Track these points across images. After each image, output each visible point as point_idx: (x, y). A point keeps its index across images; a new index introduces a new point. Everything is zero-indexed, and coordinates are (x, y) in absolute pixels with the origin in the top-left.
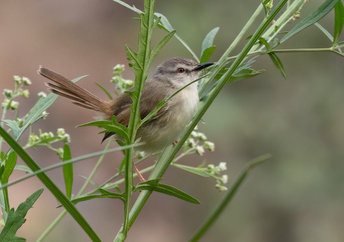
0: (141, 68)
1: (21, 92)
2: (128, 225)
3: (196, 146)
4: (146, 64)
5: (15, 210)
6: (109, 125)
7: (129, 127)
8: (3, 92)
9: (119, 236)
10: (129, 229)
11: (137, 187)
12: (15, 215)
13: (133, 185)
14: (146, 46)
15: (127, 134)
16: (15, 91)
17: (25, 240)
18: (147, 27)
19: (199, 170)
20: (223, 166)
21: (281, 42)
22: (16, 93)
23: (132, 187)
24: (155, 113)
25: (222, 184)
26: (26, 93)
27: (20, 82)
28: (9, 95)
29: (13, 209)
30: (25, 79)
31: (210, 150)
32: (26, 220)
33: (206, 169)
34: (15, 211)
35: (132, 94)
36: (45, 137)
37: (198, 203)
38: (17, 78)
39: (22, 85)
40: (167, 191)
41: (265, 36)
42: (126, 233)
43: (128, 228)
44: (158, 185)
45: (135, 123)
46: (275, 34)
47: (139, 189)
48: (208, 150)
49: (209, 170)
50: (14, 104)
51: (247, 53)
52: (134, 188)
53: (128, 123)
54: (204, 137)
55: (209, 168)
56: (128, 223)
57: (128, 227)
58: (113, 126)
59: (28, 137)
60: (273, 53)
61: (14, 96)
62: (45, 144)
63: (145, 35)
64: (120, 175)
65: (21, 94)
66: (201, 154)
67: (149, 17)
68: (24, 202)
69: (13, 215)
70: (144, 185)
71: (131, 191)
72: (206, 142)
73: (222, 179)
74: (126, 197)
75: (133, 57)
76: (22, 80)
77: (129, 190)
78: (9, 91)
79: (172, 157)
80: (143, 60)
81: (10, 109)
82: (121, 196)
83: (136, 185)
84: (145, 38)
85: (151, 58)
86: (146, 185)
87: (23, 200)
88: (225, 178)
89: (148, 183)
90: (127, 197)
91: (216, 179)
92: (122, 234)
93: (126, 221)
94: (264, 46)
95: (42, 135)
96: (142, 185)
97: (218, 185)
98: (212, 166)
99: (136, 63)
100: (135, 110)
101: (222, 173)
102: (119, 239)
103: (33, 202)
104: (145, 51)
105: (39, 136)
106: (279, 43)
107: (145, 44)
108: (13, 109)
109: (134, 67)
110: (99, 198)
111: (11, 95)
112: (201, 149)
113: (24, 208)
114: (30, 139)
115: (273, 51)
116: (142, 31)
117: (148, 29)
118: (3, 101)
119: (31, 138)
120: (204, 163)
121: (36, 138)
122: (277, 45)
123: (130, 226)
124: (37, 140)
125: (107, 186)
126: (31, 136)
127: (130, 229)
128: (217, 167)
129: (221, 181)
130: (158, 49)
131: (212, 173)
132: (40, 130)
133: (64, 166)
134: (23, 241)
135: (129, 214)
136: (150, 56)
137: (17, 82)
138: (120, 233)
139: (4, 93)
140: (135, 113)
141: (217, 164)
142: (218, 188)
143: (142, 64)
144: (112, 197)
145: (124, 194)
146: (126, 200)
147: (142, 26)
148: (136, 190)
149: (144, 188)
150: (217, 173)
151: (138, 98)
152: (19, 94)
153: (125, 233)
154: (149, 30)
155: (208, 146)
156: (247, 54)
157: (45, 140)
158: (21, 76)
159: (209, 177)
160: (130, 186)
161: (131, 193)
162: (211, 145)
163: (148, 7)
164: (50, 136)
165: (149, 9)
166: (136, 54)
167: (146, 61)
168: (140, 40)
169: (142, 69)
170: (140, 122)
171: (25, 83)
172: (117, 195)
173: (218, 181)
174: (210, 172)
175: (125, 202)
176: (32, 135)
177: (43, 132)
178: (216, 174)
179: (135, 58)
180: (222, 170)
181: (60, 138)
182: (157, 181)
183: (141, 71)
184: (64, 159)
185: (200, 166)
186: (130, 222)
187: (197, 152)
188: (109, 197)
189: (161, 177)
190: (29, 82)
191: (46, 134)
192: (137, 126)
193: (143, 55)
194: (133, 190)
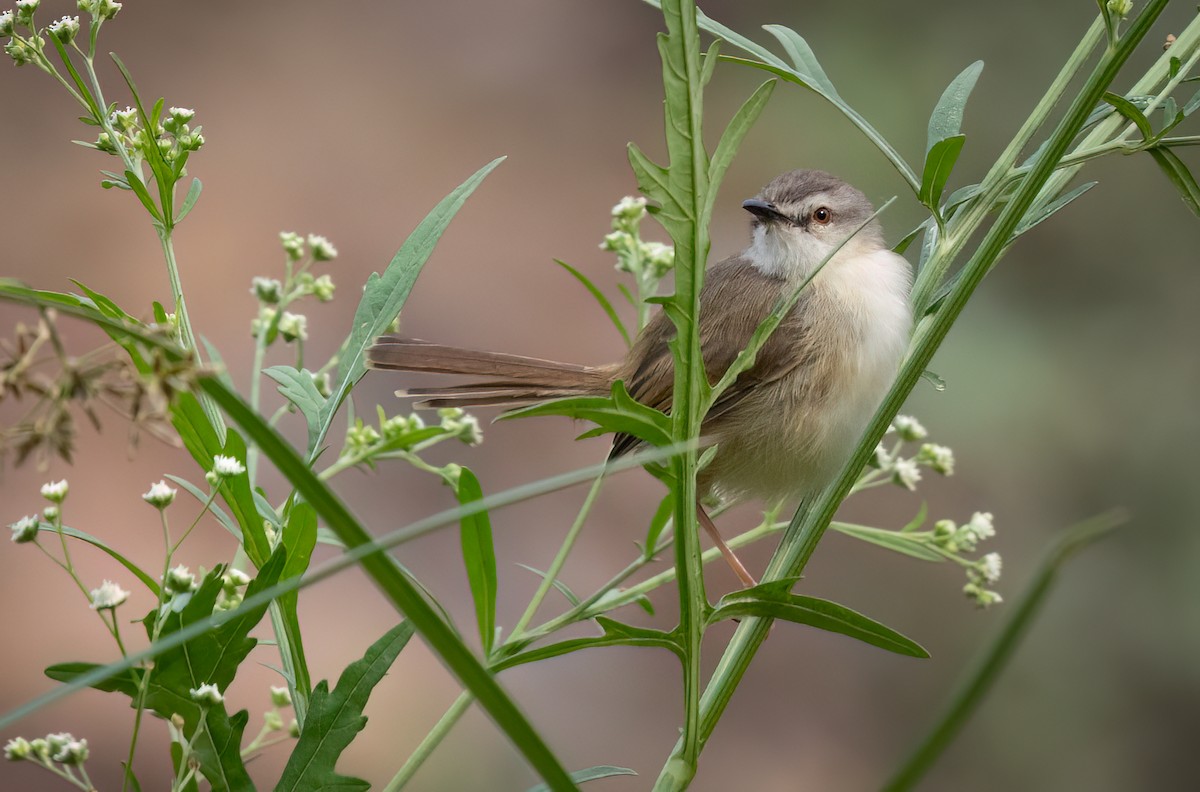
0: (685, 215)
1: (306, 281)
2: (699, 733)
3: (894, 461)
4: (699, 202)
5: (332, 687)
6: (606, 410)
7: (675, 414)
8: (251, 286)
9: (673, 769)
10: (704, 742)
11: (719, 607)
12: (330, 702)
13: (706, 603)
14: (691, 142)
15: (669, 436)
16: (289, 283)
17: (366, 785)
18: (682, 76)
19: (907, 538)
20: (983, 523)
21: (1186, 113)
22: (294, 288)
23: (703, 609)
24: (750, 358)
25: (984, 582)
26: (325, 284)
27: (301, 252)
28: (270, 298)
29: (323, 686)
30: (316, 241)
31: (941, 471)
32: (365, 720)
33: (930, 534)
34: (330, 691)
35: (669, 305)
36: (399, 429)
37: (922, 655)
38: (290, 239)
39: (310, 261)
40: (820, 616)
41: (1136, 92)
42: (694, 756)
43: (701, 742)
44: (789, 598)
45: (694, 402)
46: (1172, 84)
47: (726, 613)
48: (932, 471)
49: (942, 538)
50: (290, 321)
51: (1059, 157)
52: (708, 612)
53: (671, 401)
54: (919, 430)
55: (940, 532)
56: (700, 724)
57: (699, 737)
58: (622, 412)
59: (343, 433)
60: (1164, 147)
61: (285, 298)
62: (402, 453)
63: (682, 105)
64: (649, 560)
65: (310, 290)
66: (912, 488)
67: (683, 45)
68: (360, 662)
69: (324, 705)
70: (743, 601)
71: (702, 621)
72: (927, 447)
73: (983, 568)
74: (687, 642)
75: (656, 182)
76: (306, 246)
77: (694, 619)
78: (267, 284)
79: (831, 507)
80: (691, 190)
81: (281, 339)
82: (667, 637)
83: (716, 602)
84: (686, 117)
85: (712, 183)
86: (749, 600)
87: (357, 654)
88: (993, 563)
89: (754, 592)
90: (688, 640)
91: (964, 568)
92: (682, 762)
93: (693, 721)
94: (1133, 127)
95: (387, 425)
96: (737, 601)
97: (970, 587)
98: (948, 525)
99: (670, 200)
100: (689, 357)
101: (984, 546)
102: (673, 778)
103: (388, 660)
104: (692, 158)
105: (377, 427)
106: (1180, 115)
107: (686, 134)
108: (289, 337)
109: (664, 214)
110: (599, 646)
111: (280, 293)
112: (909, 470)
113: (359, 682)
114: (350, 440)
115: (1164, 142)
116: (670, 93)
117: (687, 83)
118: (255, 315)
119: (352, 435)
120: (922, 516)
121: (368, 436)
122: (1172, 120)
123: (706, 735)
124: (372, 443)
125: (613, 595)
126: (353, 430)
127: (706, 746)
128: (965, 528)
129: (979, 573)
130: (729, 148)
131: (952, 546)
132: (380, 409)
133: (463, 521)
134: (361, 788)
135: (700, 702)
136: (709, 174)
137: (292, 252)
138: (674, 758)
139: (253, 291)
140: (689, 368)
141: (963, 519)
142: (972, 595)
143: (689, 201)
144: (640, 644)
145: (677, 631)
146: (687, 651)
147: (667, 76)
148: (716, 618)
149: (745, 609)
150: (965, 546)
151: (692, 316)
152: (300, 290)
153: (690, 756)
154: (693, 88)
155: (934, 458)
156: (1062, 160)
157: (398, 442)
158: (304, 234)
159: (942, 560)
160: (698, 606)
161: (700, 627)
162: (943, 454)
163: (677, 13)
164: (413, 425)
165: (681, 17)
166: (665, 172)
167: (699, 192)
168: (668, 125)
169: (692, 217)
170: (707, 394)
171: (318, 254)
172: (657, 635)
173: (970, 573)
174: (942, 544)
175: (685, 658)
176: (355, 425)
177: (389, 416)
178: (963, 552)
179: (663, 185)
180: (982, 537)
181: (444, 431)
182: (785, 585)
183: (689, 225)
184: (461, 499)
185: (911, 526)
186: (704, 723)
187: (897, 478)
188: (631, 643)
189: (797, 572)
190: (330, 250)
191: (400, 421)
192: (699, 407)
193: (689, 172)
194: (706, 619)
